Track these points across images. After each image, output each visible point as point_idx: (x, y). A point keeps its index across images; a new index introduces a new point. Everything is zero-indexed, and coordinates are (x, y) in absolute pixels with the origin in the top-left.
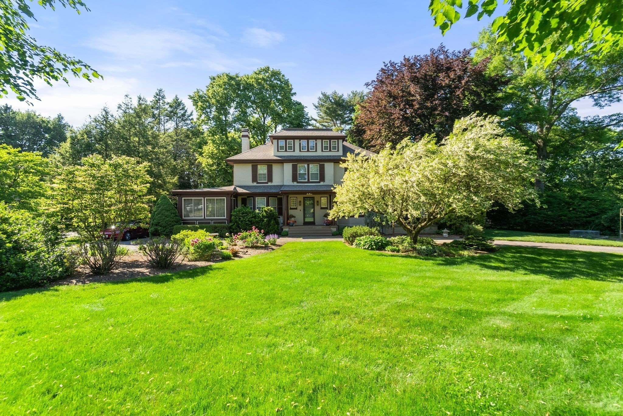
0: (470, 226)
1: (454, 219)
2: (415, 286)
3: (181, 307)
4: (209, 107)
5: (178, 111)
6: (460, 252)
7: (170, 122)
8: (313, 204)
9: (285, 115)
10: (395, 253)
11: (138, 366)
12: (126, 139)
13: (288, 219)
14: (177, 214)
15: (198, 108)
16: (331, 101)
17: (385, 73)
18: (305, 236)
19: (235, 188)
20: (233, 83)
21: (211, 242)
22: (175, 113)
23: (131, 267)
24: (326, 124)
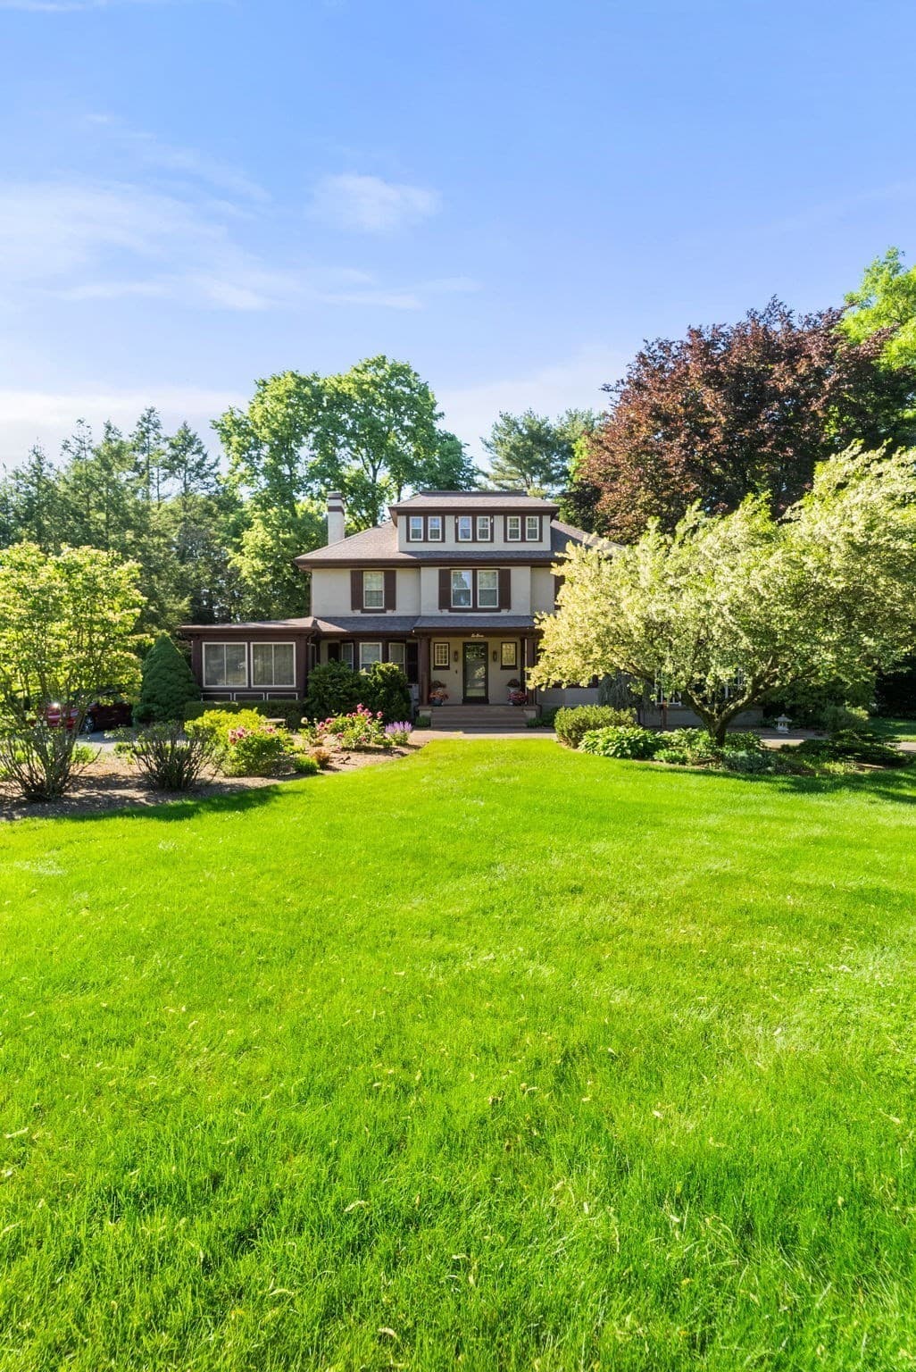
0: (840, 710)
1: (804, 694)
2: (741, 837)
3: (227, 870)
4: (257, 445)
5: (189, 456)
6: (826, 765)
7: (171, 479)
8: (486, 658)
9: (420, 463)
10: (677, 766)
11: (159, 993)
12: (82, 516)
13: (429, 692)
14: (191, 678)
15: (233, 448)
16: (520, 432)
17: (646, 365)
18: (469, 727)
19: (315, 623)
20: (307, 390)
21: (273, 736)
22: (182, 462)
23: (106, 787)
24: (509, 484)
